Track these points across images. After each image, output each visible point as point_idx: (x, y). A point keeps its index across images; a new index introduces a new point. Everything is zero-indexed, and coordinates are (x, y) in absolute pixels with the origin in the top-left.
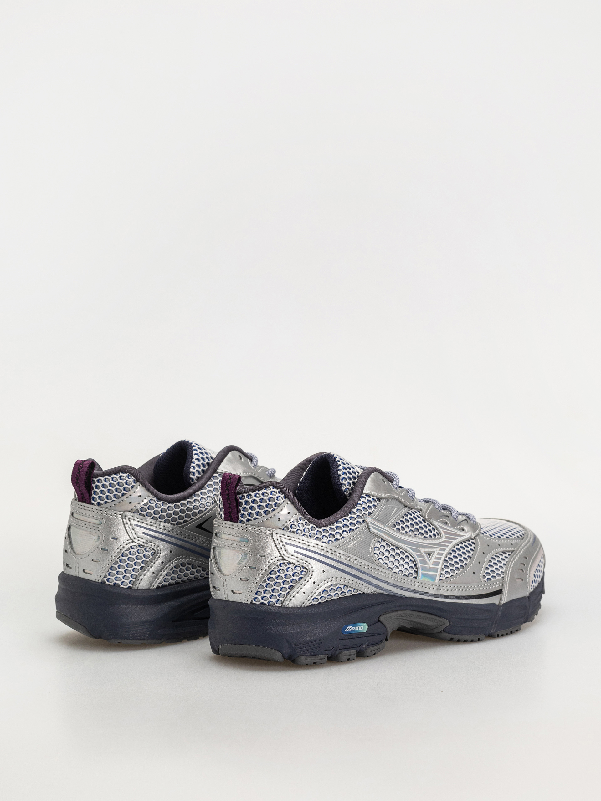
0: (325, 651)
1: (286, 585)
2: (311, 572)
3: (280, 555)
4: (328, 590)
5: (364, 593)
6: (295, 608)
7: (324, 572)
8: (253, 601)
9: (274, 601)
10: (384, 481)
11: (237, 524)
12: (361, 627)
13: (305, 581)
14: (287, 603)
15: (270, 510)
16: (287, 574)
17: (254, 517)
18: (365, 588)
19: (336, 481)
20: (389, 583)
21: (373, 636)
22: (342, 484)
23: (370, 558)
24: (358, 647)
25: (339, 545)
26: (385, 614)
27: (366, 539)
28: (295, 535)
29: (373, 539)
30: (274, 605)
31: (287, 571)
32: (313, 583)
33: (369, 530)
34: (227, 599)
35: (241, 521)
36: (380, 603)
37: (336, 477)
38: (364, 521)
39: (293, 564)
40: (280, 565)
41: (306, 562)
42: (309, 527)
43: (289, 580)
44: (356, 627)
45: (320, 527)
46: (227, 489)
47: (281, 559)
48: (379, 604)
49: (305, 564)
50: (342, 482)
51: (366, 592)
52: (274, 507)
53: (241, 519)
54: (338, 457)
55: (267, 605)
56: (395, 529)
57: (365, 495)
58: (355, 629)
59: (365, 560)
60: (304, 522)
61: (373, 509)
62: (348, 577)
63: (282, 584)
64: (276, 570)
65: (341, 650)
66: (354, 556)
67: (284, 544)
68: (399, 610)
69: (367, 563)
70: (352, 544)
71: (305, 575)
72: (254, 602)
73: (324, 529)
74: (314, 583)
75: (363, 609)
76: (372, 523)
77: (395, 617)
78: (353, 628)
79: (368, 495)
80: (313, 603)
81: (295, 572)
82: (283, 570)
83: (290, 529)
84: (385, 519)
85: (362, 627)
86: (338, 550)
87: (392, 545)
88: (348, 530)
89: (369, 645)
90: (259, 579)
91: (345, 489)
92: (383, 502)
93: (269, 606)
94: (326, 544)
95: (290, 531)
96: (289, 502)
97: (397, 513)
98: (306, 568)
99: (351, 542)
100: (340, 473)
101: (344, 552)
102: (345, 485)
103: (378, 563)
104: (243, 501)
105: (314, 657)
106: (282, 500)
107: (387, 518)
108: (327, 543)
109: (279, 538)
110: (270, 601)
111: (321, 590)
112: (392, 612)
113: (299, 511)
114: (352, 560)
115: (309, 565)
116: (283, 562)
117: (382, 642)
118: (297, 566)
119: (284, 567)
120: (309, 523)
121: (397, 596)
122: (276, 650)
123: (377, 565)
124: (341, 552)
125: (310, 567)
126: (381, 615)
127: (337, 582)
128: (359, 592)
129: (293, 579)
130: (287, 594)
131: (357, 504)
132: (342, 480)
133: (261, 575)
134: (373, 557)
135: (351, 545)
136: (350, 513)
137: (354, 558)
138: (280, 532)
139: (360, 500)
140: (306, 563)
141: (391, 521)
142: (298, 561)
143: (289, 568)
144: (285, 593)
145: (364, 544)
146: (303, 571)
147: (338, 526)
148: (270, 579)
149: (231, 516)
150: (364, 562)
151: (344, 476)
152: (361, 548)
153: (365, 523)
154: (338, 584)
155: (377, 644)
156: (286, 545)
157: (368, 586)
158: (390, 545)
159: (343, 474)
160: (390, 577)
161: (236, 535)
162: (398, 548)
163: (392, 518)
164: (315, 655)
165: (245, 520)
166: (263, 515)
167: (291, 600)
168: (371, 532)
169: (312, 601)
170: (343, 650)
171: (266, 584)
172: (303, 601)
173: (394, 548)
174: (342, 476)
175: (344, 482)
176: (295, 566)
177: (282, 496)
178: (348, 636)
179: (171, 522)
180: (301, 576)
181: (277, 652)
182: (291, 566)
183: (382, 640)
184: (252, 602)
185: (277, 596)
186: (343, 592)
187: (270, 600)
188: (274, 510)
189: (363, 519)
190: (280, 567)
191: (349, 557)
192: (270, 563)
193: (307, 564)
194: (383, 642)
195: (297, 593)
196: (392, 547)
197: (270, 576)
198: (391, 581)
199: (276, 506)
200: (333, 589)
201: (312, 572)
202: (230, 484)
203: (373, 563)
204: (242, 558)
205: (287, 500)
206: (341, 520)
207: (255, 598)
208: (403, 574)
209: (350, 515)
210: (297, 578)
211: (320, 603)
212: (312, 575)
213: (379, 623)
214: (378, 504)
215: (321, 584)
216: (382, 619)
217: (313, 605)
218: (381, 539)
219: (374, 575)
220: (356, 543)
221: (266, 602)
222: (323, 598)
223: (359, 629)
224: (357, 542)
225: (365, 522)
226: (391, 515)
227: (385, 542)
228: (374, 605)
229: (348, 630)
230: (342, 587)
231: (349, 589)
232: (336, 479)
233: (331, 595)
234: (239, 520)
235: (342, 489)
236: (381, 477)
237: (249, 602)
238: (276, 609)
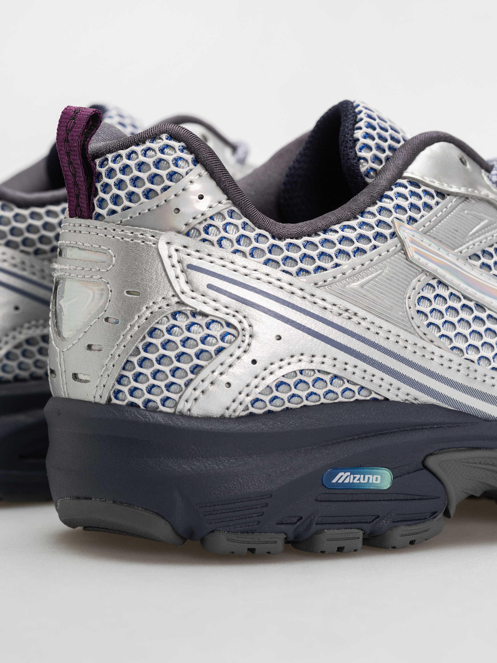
0: (277, 524)
1: (186, 363)
2: (247, 336)
3: (173, 294)
4: (291, 382)
5: (386, 399)
6: (208, 419)
7: (279, 338)
8: (113, 397)
9: (157, 399)
10: (464, 163)
11: (88, 222)
12: (375, 476)
13: (231, 355)
14: (188, 406)
15: (157, 188)
16: (188, 338)
17: (122, 206)
18: (389, 387)
19: (347, 151)
20: (452, 381)
21: (407, 500)
22: (360, 158)
23: (403, 320)
24: (366, 522)
25: (325, 281)
26: (441, 453)
27: (397, 275)
28: (216, 250)
29: (414, 277)
30: (158, 410)
31: (189, 330)
32: (250, 363)
33: (404, 256)
34: (67, 396)
35: (99, 217)
36: (428, 427)
37: (347, 142)
38: (393, 235)
39: (205, 315)
40: (174, 315)
41: (237, 312)
42: (252, 235)
43: (192, 352)
44: (362, 476)
45: (280, 238)
46: (66, 140)
47: (178, 303)
48: (424, 427)
49: (234, 316)
50: (360, 154)
51: (391, 397)
52: (168, 183)
53: (98, 210)
54: (362, 105)
55: (142, 407)
56: (479, 263)
57: (407, 180)
58: (359, 479)
59: (390, 322)
60: (239, 222)
61: (423, 212)
62: (343, 356)
63: (174, 359)
64: (163, 328)
65: (319, 527)
66: (361, 310)
67: (186, 268)
68: (478, 448)
69: (394, 330)
70: (359, 282)
71: (230, 343)
72: (114, 401)
73: (291, 244)
74: (254, 362)
75: (381, 434)
76: (413, 242)
77: (468, 462)
78: (354, 478)
79: (415, 183)
80: (252, 410)
81: (209, 335)
82: (179, 327)
83: (204, 236)
84: (450, 237)
85: (379, 477)
86: (319, 293)
87: (465, 297)
88: (349, 249)
89: (398, 521)
90: (124, 346)
91: (367, 169)
92: (450, 201)
93: (146, 410)
94: (290, 276)
95: (204, 240)
96: (204, 173)
97: (488, 232)
98: (235, 328)
99: (355, 276)
100: (358, 134)
101: (335, 297)
102: (365, 160)
103: (425, 334)
104: (103, 171)
105: (249, 537)
106: (188, 166)
107: (458, 237)
108: (294, 274)
109: (174, 254)
110: (149, 401)
111: (271, 380)
112: (458, 449)
113: (228, 197)
114: (355, 319)
115: (243, 320)
116: (179, 309)
117: (435, 518)
118: (213, 321)
119: (182, 322)
120: (253, 226)
121: (475, 416)
122: (157, 513)
123: (421, 338)
124: (328, 297)
125: (246, 325)
126: (431, 454)
127: (313, 366)
128: (373, 395)
129: (202, 351)
130: (187, 385)
131: (381, 197)
132: (361, 150)
133: (129, 337)
134: (413, 318)
135: (355, 285)
136: (362, 213)
137: (362, 313)
138: (180, 240)
139: (392, 189)
140: (236, 314)
141: (467, 245)
142: (217, 310)
143: (193, 324)
144: (181, 382)
145: (389, 286)
146: (229, 334)
147: (326, 240)
148: (150, 349)
149: (79, 206)
150: (386, 326)
151: (368, 141)
152: (382, 293)
153: (396, 238)
154: (316, 371)
155: (419, 519)
156: (189, 270)
157: (397, 383)
158: (462, 297)
159: (365, 137)
160: (454, 366)
161: (83, 247)
162: (480, 306)
163: (472, 240)
164: (253, 533)
165: (104, 212)
166: (143, 199)
167: (196, 399)
168: (411, 262)
169: (250, 406)
170: (327, 526)
171: (139, 359)
172: (228, 405)
173: (472, 304)
174: (362, 141)
175: (363, 154)
176: (208, 320)
177: (189, 157)
178: (340, 494)
179: (22, 248)
180: (221, 344)
181: (158, 518)
182: (199, 319)
183: (436, 512)
184: (109, 400)
185: (164, 389)
186: (330, 391)
187: (148, 396)
188: (165, 189)
189: (391, 230)
190: (173, 322)
191: (347, 310)
192: (150, 311)
193: (240, 317)
194: (437, 518)
195: (212, 383)
196: (464, 301)
197: (149, 340)
198: (459, 378)
199: (171, 181)
200: (305, 382)
201: (251, 336)
202: (72, 128)
203: (410, 333)
204: (94, 297)
205: (199, 169)
206: (337, 227)
207: (117, 393)
208: (491, 366)
209: (361, 219)
210: (212, 349)
211: (269, 411)
212: (249, 345)
213: (425, 471)
214: (437, 203)
215: (273, 366)
216: (432, 462)
217: (251, 415)
218: (436, 280)
219: (411, 357)
220: (368, 282)
221: (140, 402)
222: (277, 402)
223: (370, 481)
224: (372, 279)
225: (396, 236)
226: (471, 233)
227: (448, 289)
228: (411, 430)
229: (340, 481)
230: (327, 378)
231: (347, 385)
232: (346, 147)
233: (299, 396)
234: (94, 213)
235: (360, 169)
236: (456, 152)
237: (103, 401)
238: (160, 419)
